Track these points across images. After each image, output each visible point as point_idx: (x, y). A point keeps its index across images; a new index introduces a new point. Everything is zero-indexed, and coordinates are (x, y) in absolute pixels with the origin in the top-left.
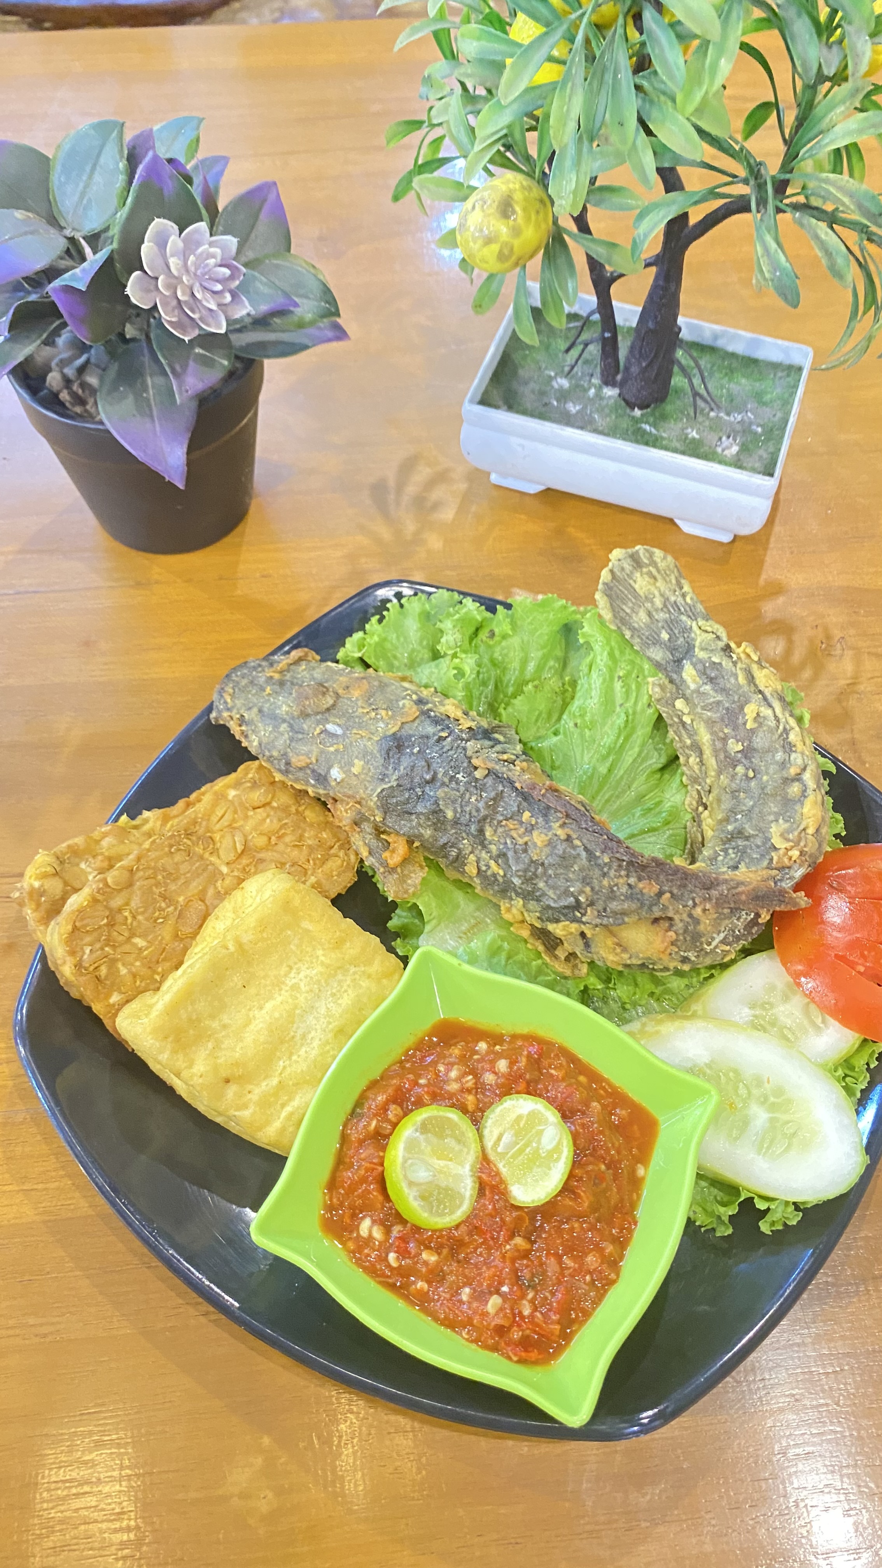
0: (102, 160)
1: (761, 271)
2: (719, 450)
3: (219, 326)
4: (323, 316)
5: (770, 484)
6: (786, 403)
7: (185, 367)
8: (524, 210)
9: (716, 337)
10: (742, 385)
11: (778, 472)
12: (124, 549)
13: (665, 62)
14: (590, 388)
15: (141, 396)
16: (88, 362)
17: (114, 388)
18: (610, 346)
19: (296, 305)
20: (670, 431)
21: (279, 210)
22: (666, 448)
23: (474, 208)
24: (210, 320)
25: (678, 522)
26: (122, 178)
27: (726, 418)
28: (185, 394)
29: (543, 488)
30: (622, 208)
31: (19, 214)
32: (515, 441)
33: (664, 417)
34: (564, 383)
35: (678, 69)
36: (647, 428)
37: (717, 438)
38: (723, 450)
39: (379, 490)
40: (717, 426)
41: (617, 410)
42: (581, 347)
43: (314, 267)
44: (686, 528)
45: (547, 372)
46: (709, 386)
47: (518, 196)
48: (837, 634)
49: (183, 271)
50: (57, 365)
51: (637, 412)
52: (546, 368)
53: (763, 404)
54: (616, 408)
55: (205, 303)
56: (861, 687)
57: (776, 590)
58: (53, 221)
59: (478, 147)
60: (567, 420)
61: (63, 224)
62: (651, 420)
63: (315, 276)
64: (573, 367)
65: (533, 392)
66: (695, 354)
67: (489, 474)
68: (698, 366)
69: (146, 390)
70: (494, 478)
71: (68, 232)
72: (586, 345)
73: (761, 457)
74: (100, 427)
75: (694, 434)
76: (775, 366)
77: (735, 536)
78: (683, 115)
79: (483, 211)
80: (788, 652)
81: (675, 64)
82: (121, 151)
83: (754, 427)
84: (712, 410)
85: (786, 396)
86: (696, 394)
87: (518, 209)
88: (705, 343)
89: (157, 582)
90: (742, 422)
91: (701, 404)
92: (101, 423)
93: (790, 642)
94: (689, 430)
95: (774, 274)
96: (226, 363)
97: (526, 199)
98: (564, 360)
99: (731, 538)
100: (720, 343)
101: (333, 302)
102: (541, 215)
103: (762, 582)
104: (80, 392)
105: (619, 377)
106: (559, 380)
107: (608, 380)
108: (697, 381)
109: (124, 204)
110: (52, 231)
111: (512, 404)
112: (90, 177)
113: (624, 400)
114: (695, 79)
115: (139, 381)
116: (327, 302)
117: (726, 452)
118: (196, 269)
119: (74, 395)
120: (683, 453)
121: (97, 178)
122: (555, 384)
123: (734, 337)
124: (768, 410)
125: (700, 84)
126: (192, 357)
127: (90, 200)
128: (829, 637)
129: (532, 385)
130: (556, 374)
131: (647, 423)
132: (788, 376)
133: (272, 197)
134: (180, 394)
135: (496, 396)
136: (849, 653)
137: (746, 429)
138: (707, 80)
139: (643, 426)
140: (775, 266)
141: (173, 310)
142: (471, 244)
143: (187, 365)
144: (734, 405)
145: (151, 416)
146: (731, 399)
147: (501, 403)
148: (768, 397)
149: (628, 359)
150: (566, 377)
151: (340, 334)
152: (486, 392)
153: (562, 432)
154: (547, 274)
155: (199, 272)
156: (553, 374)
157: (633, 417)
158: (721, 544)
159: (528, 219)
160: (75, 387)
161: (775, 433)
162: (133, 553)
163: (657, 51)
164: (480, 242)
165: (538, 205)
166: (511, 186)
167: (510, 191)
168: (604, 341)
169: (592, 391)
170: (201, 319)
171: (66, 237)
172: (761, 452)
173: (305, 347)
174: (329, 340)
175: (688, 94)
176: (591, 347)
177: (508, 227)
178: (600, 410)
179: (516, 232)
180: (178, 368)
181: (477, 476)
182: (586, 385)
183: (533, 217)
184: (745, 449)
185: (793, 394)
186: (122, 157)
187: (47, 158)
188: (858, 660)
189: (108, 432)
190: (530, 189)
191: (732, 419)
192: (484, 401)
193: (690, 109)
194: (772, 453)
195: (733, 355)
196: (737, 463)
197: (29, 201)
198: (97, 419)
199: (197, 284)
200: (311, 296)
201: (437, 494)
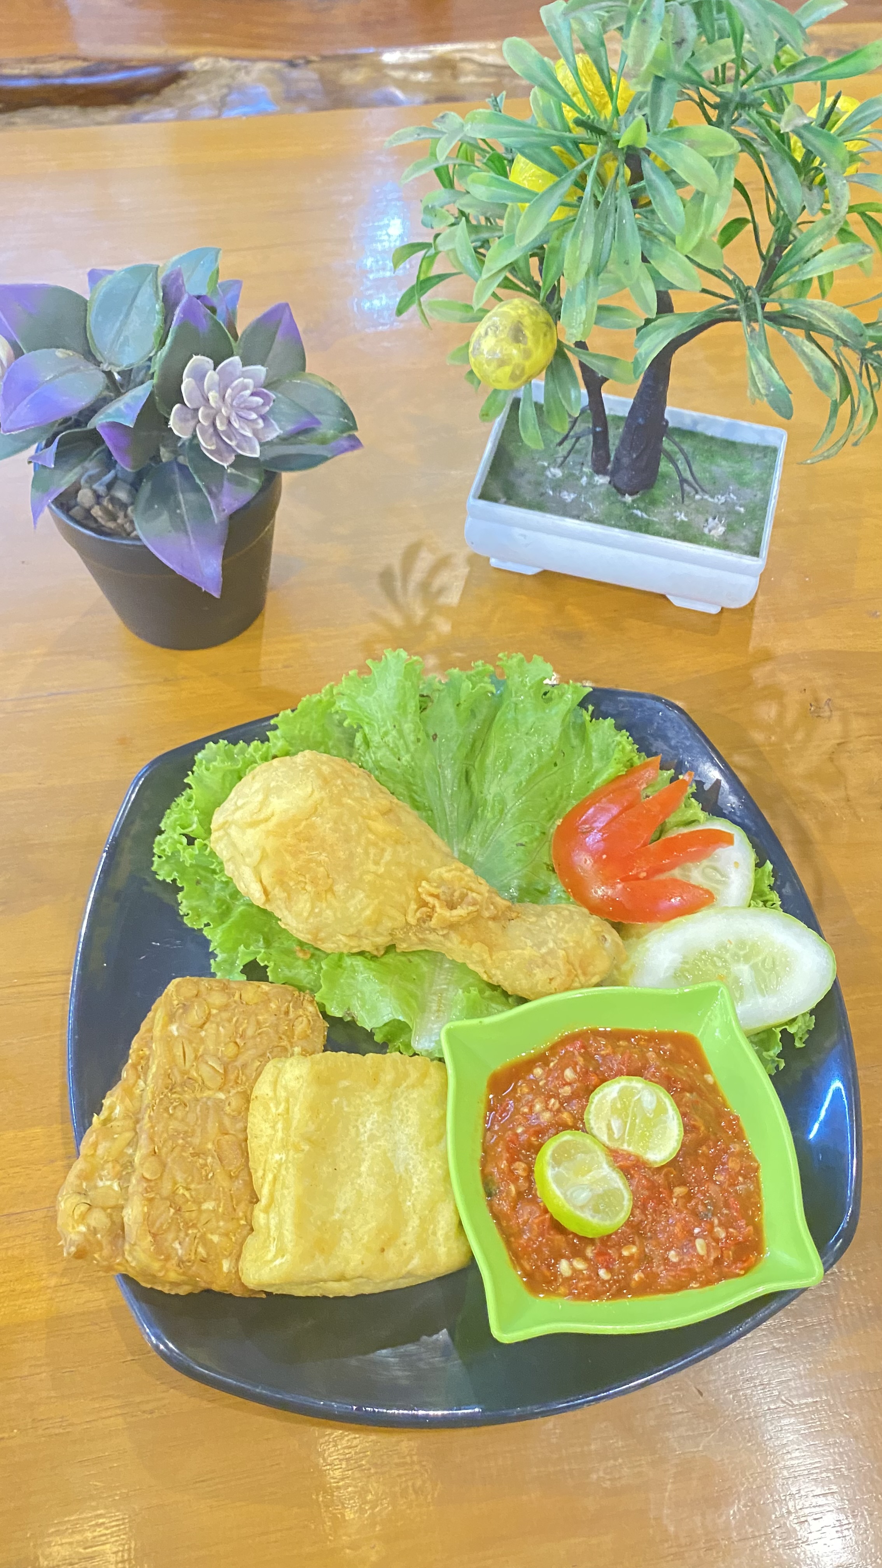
0: (138, 302)
1: (755, 384)
2: (706, 531)
3: (253, 450)
4: (343, 432)
5: (758, 563)
6: (765, 483)
7: (220, 486)
8: (534, 334)
9: (695, 422)
10: (723, 467)
11: (764, 552)
12: (149, 646)
13: (665, 209)
14: (582, 477)
15: (175, 512)
16: (116, 478)
17: (149, 506)
18: (601, 440)
19: (318, 422)
20: (658, 516)
21: (293, 330)
22: (657, 533)
23: (486, 334)
24: (244, 445)
25: (669, 597)
26: (157, 320)
27: (710, 500)
28: (222, 514)
29: (538, 570)
30: (621, 326)
31: (60, 353)
32: (517, 531)
33: (653, 502)
34: (558, 473)
35: (678, 215)
36: (639, 513)
37: (703, 520)
38: (710, 531)
39: (386, 578)
40: (703, 509)
41: (609, 497)
42: (574, 440)
43: (330, 384)
44: (677, 602)
45: (540, 463)
46: (694, 468)
47: (527, 321)
48: (824, 696)
49: (221, 403)
50: (86, 482)
51: (628, 499)
52: (539, 459)
53: (743, 484)
54: (608, 495)
55: (242, 432)
56: (851, 746)
57: (766, 656)
58: (89, 355)
59: (485, 276)
60: (564, 510)
61: (99, 358)
62: (642, 505)
63: (333, 393)
64: (565, 458)
65: (529, 483)
66: (677, 440)
67: (488, 559)
68: (681, 450)
69: (178, 506)
70: (493, 562)
71: (105, 367)
72: (578, 439)
73: (746, 536)
74: (138, 543)
75: (682, 517)
76: (753, 448)
77: (722, 609)
78: (682, 253)
79: (496, 336)
80: (781, 716)
81: (676, 211)
82: (157, 292)
83: (737, 508)
84: (697, 493)
85: (765, 476)
86: (683, 481)
87: (528, 333)
88: (685, 427)
89: (184, 678)
90: (725, 503)
91: (686, 487)
92: (137, 538)
93: (782, 706)
94: (678, 514)
95: (769, 390)
96: (257, 481)
97: (535, 324)
98: (557, 452)
99: (720, 609)
100: (700, 428)
101: (350, 416)
102: (548, 337)
103: (751, 649)
104: (110, 507)
105: (610, 467)
106: (552, 470)
107: (599, 468)
108: (682, 465)
109: (164, 344)
110: (92, 367)
111: (511, 497)
112: (127, 315)
113: (615, 487)
114: (693, 221)
115: (172, 497)
116: (345, 418)
117: (713, 533)
118: (233, 400)
119: (106, 511)
120: (674, 537)
121: (134, 316)
122: (548, 474)
123: (714, 423)
124: (749, 491)
125: (697, 226)
126: (226, 477)
127: (127, 339)
128: (817, 700)
129: (528, 476)
130: (549, 464)
131: (638, 508)
132: (765, 456)
133: (286, 316)
134: (218, 511)
135: (496, 488)
136: (837, 714)
137: (729, 510)
138: (703, 223)
139: (635, 511)
140: (770, 383)
141: (211, 439)
142: (486, 366)
143: (222, 486)
144: (717, 486)
145: (186, 532)
146: (714, 481)
147: (500, 495)
148: (747, 478)
149: (618, 451)
150: (559, 467)
151: (355, 444)
152: (486, 485)
153: (562, 523)
154: (551, 385)
155: (234, 403)
156: (546, 464)
157: (625, 503)
158: (710, 615)
159: (537, 342)
160: (105, 502)
161: (757, 512)
162: (158, 650)
163: (658, 198)
164: (494, 364)
165: (545, 328)
166: (520, 311)
167: (520, 316)
168: (595, 434)
169: (584, 480)
170: (238, 446)
171: (104, 372)
172: (746, 532)
173: (324, 459)
174: (345, 450)
175: (687, 236)
176: (582, 441)
177: (519, 350)
178: (593, 498)
179: (527, 354)
180: (214, 489)
181: (476, 561)
182: (577, 473)
183: (542, 340)
184: (730, 529)
185: (770, 474)
186: (158, 299)
187: (85, 302)
188: (845, 721)
189: (145, 547)
190: (536, 313)
191: (716, 500)
192: (484, 495)
193: (688, 248)
194: (756, 533)
195: (712, 438)
196: (724, 544)
197: (67, 338)
198: (133, 534)
199: (234, 414)
200: (330, 412)
201: (442, 578)
